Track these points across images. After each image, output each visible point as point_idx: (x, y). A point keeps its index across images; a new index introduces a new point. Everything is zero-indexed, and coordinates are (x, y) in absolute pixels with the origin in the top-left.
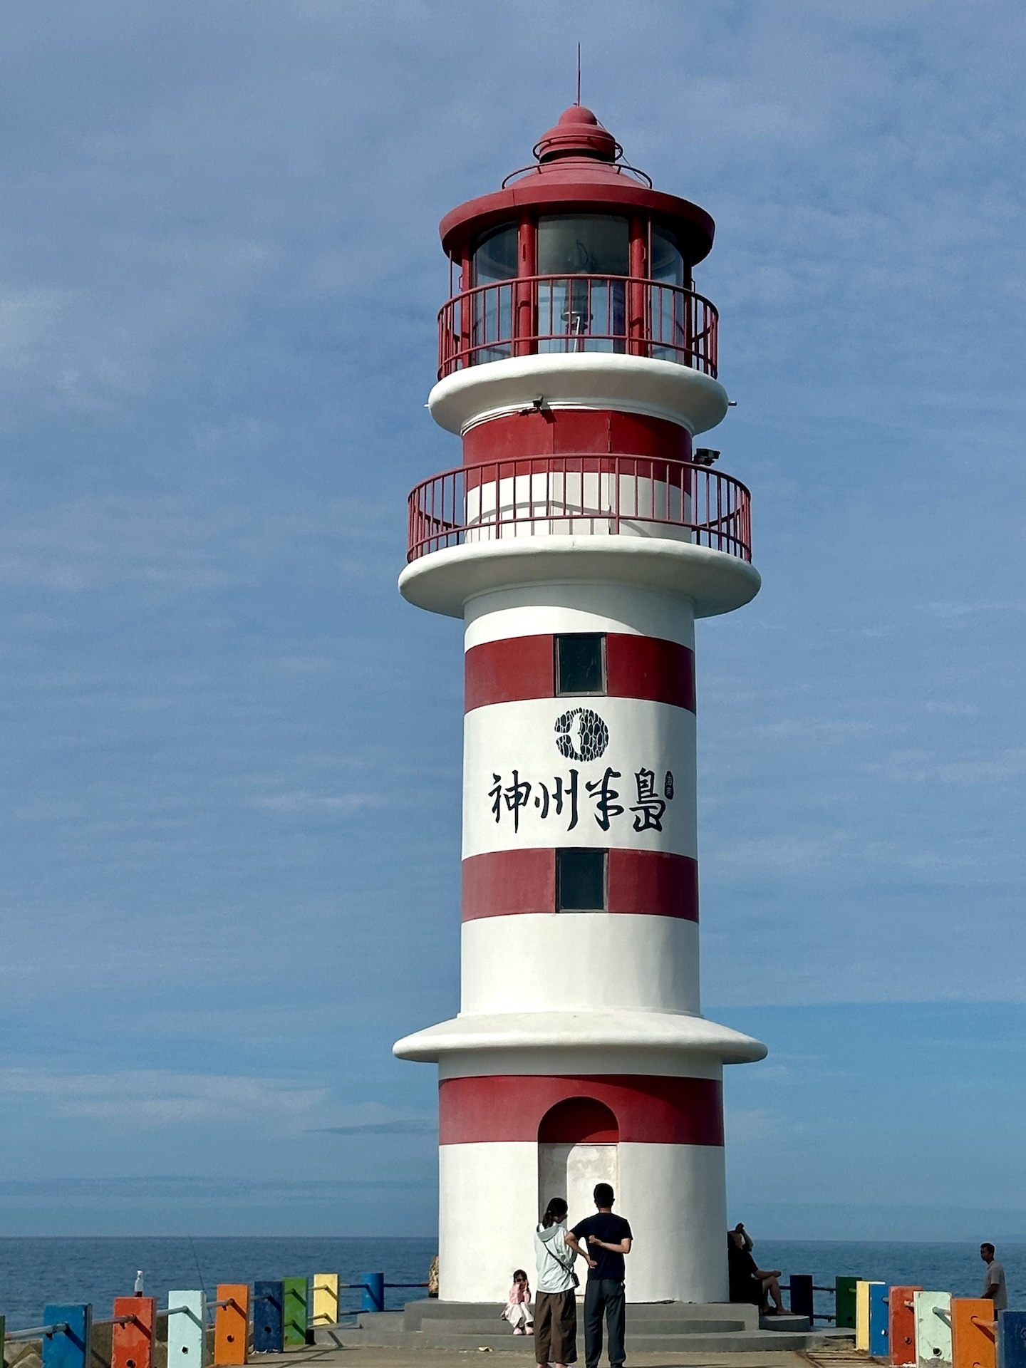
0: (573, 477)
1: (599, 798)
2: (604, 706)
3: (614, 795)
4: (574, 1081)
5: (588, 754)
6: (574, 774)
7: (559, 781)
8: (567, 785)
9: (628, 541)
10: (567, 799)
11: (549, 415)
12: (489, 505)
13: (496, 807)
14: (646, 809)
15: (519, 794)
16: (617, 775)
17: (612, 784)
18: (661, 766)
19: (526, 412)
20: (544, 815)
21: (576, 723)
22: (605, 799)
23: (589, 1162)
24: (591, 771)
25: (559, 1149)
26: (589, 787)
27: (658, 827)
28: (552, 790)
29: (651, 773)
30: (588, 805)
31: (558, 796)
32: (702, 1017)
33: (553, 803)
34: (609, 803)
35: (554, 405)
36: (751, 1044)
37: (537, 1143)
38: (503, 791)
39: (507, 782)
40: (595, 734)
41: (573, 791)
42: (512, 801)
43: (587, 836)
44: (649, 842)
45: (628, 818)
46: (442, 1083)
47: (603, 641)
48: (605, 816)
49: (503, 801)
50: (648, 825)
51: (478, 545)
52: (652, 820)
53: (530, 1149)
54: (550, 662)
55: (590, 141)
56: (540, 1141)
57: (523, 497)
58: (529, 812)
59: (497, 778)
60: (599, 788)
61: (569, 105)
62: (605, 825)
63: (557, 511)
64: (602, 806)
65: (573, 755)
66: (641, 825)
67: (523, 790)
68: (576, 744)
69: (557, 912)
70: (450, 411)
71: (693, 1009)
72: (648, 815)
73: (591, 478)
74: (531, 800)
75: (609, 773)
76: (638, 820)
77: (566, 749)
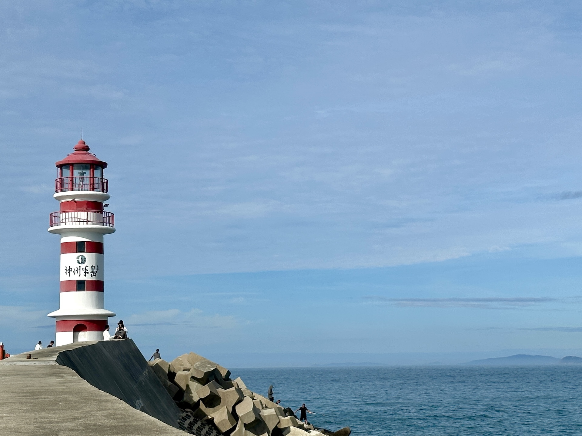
0: (79, 213)
1: (84, 271)
2: (86, 255)
3: (87, 270)
4: (80, 321)
5: (82, 263)
6: (80, 267)
7: (77, 268)
8: (79, 269)
9: (90, 226)
10: (79, 271)
11: (75, 202)
12: (64, 217)
13: (66, 272)
14: (93, 273)
15: (70, 270)
16: (88, 267)
17: (87, 268)
18: (96, 265)
19: (71, 201)
20: (75, 274)
21: (80, 258)
22: (86, 271)
23: (82, 335)
24: (83, 266)
25: (77, 333)
26: (83, 269)
27: (95, 276)
28: (76, 270)
29: (94, 266)
30: (82, 272)
31: (77, 271)
32: (104, 309)
33: (76, 272)
34: (86, 272)
35: (76, 200)
36: (112, 314)
37: (73, 332)
38: (67, 270)
39: (68, 268)
40: (84, 260)
41: (80, 270)
42: (69, 271)
43: (82, 278)
44: (94, 278)
45: (90, 274)
46: (57, 321)
47: (85, 243)
48: (86, 274)
49: (67, 271)
50: (93, 275)
51: (63, 226)
52: (94, 275)
53: (72, 333)
54: (75, 247)
55: (84, 148)
56: (73, 331)
57: (70, 217)
58: (72, 273)
59: (66, 267)
60: (84, 269)
61: (80, 140)
62: (85, 276)
63: (76, 220)
64: (85, 272)
65: (80, 264)
66: (92, 275)
67: (71, 269)
68: (80, 261)
69: (77, 291)
70: (58, 198)
71: (103, 308)
72: (93, 274)
73: (82, 213)
74: (72, 271)
75: (86, 266)
76: (92, 274)
77: (79, 263)
